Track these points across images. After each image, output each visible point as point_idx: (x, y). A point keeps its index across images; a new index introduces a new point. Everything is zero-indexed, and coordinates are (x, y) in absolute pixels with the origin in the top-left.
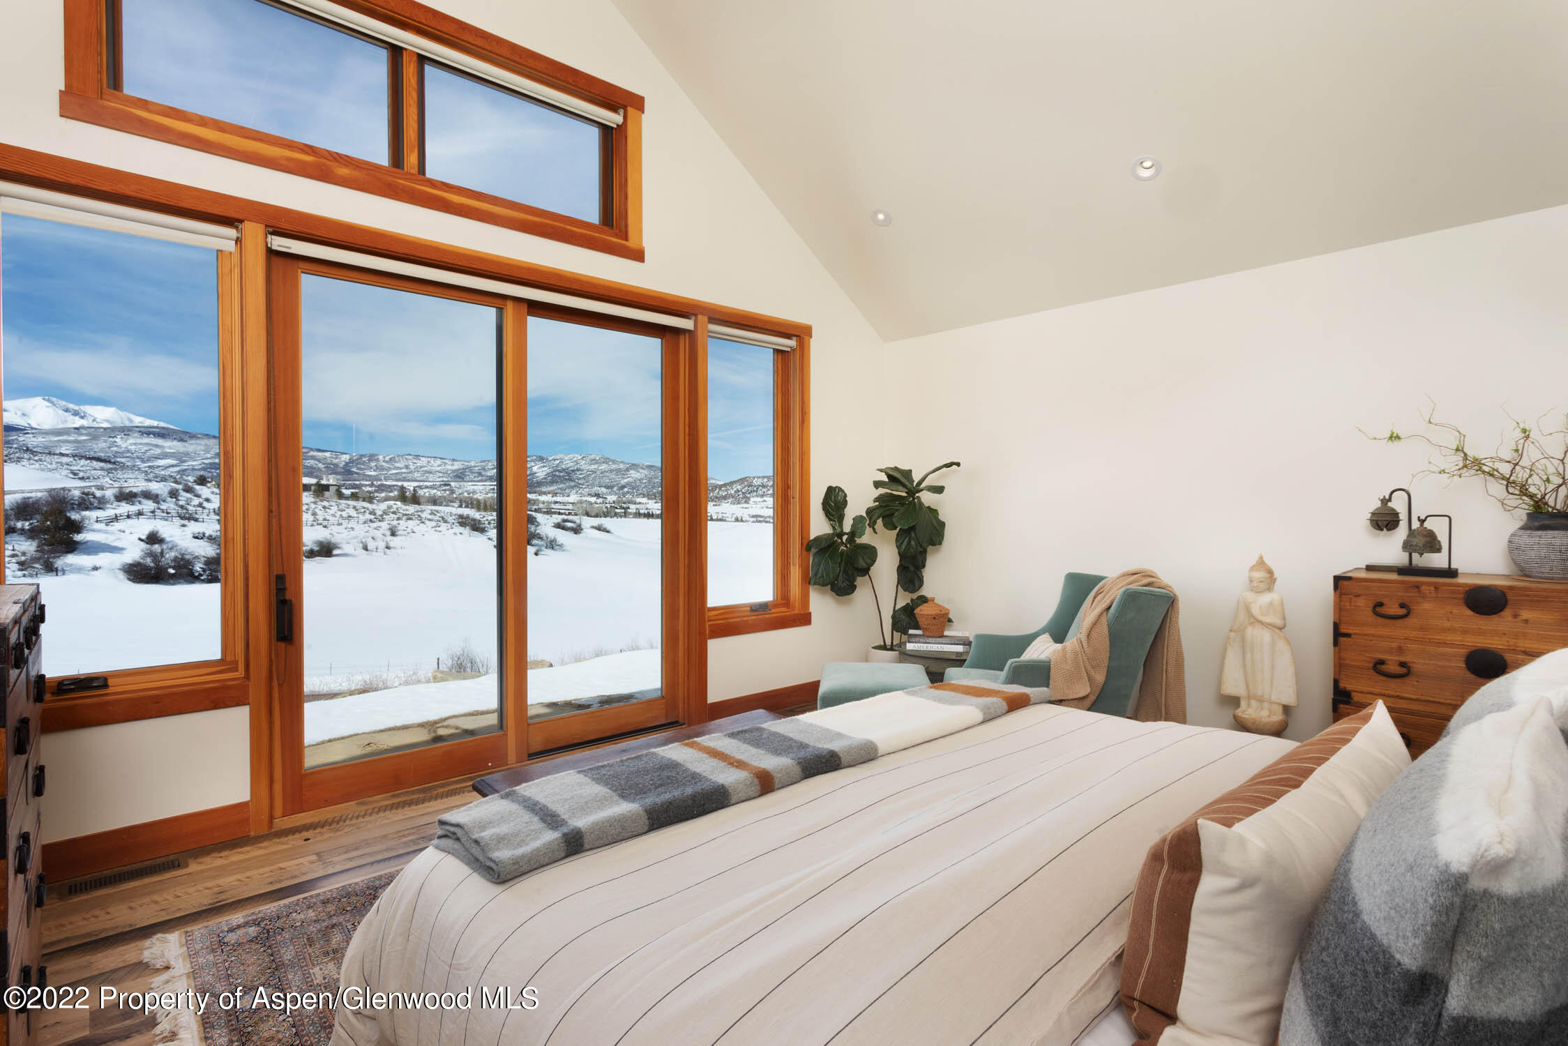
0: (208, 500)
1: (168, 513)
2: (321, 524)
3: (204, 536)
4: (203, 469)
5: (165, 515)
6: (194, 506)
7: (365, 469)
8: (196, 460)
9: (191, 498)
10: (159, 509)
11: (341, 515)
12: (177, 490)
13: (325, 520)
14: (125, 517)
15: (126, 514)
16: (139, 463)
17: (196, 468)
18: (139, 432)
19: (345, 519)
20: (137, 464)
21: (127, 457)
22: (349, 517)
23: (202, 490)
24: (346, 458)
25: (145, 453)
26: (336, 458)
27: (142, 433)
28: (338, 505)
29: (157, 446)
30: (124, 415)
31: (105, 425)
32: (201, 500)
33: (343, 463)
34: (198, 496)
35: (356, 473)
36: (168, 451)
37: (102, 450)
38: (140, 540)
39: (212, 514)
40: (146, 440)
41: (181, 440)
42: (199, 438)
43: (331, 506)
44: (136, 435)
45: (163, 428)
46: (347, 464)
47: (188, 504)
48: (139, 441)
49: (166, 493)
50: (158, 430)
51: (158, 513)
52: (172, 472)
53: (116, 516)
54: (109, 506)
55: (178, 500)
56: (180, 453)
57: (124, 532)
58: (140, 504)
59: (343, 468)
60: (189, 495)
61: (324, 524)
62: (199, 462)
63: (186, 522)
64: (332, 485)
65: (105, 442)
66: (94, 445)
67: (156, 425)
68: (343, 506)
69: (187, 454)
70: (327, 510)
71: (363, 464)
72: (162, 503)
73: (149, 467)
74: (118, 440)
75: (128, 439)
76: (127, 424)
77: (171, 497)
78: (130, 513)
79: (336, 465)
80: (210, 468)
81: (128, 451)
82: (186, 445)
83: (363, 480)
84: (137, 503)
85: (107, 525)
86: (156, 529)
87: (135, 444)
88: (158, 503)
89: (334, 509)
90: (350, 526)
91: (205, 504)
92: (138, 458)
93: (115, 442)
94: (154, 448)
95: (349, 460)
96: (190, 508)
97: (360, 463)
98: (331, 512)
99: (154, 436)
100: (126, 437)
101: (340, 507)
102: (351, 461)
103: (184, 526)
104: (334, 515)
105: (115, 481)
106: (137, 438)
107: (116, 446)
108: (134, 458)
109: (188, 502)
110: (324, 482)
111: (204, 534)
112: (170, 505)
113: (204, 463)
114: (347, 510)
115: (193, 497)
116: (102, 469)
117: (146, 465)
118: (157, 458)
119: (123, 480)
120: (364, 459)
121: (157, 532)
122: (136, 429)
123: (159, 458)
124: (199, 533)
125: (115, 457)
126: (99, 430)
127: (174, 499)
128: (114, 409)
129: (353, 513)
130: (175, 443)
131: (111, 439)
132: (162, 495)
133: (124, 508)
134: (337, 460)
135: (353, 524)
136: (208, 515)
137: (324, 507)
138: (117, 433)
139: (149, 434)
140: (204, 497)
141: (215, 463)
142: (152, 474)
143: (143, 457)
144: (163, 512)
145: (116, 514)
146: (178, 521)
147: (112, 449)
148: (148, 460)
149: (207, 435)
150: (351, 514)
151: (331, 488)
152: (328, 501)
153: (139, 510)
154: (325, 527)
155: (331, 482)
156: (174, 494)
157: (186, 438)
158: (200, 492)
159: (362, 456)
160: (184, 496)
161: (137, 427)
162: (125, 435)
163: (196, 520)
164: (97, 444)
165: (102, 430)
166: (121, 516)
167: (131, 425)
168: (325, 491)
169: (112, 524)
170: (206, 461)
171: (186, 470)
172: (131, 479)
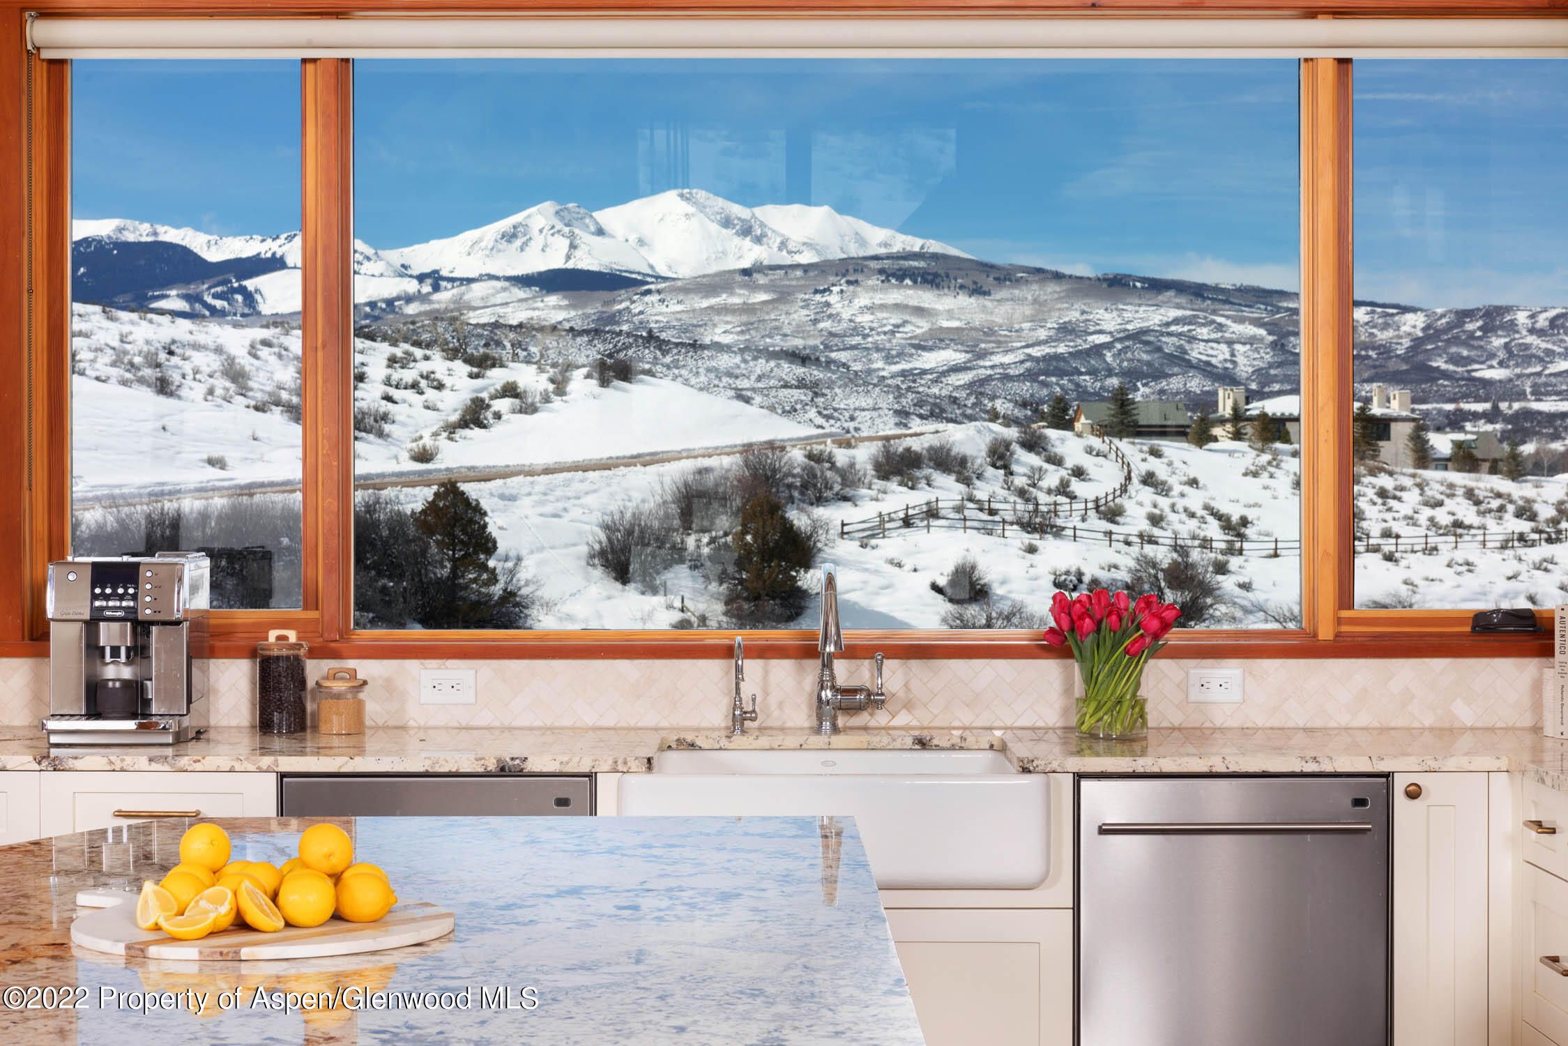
0: (1079, 473)
1: (992, 512)
2: (1376, 549)
3: (1080, 581)
4: (1030, 376)
5: (985, 516)
6: (1049, 492)
7: (1473, 361)
8: (1012, 350)
9: (1040, 469)
10: (971, 499)
11: (1431, 519)
12: (1007, 445)
13: (1387, 534)
14: (900, 523)
15: (902, 515)
16: (880, 364)
17: (1011, 372)
18: (881, 271)
19: (1445, 531)
20: (875, 366)
21: (853, 348)
22: (1458, 524)
23: (1063, 440)
24: (1413, 323)
25: (893, 333)
26: (1385, 326)
27: (886, 274)
28: (1420, 486)
29: (920, 311)
30: (850, 223)
31: (806, 258)
32: (1063, 473)
33: (1406, 343)
34: (1057, 461)
35: (1446, 375)
36: (946, 324)
37: (799, 331)
38: (936, 588)
39: (1092, 514)
40: (895, 295)
41: (977, 291)
42: (1018, 280)
43: (1402, 489)
44: (874, 281)
45: (935, 257)
46: (1417, 343)
47: (1034, 485)
48: (879, 298)
49: (984, 454)
50: (922, 264)
51: (971, 512)
52: (957, 388)
53: (882, 522)
54: (864, 491)
55: (1011, 474)
56: (972, 329)
57: (899, 565)
58: (929, 485)
59: (1404, 359)
60: (1034, 460)
61: (1386, 549)
62: (1019, 355)
63: (1034, 539)
64: (1396, 420)
65: (806, 307)
66: (783, 318)
67: (917, 249)
68: (1434, 491)
69: (989, 332)
70: (1392, 503)
71: (1465, 344)
72: (977, 483)
73: (904, 374)
74: (833, 299)
75: (855, 295)
76: (854, 251)
77: (994, 465)
78: (911, 512)
79: (1385, 350)
80: (1047, 374)
81: (856, 330)
82: (989, 304)
83: (1465, 397)
84: (923, 484)
85: (863, 546)
86: (970, 559)
87: (870, 309)
88: (966, 481)
89: (1412, 498)
90: (1460, 556)
91: (1076, 486)
92: (878, 350)
93: (828, 305)
94: (914, 319)
95: (1424, 329)
96: (1043, 498)
97: (1456, 341)
98: (1404, 509)
99: (915, 282)
100: (851, 288)
101: (1429, 492)
102: (1432, 333)
103: (1032, 550)
104: (1411, 520)
105: (828, 417)
106: (874, 289)
107: (830, 316)
108: (867, 349)
109: (1035, 477)
110: (1376, 410)
111: (1080, 575)
112: (991, 486)
113: (1030, 358)
114: (1450, 504)
115: (1046, 466)
116: (801, 384)
117: (896, 368)
118: (921, 346)
119: (847, 415)
120: (1470, 327)
121: (973, 568)
122: (874, 265)
123: (924, 348)
124: (1067, 573)
125: (828, 347)
126: (792, 274)
127: (1002, 472)
128: (826, 209)
129: (1468, 513)
130: (964, 300)
131: (818, 297)
132: (974, 458)
133: (898, 498)
134: (1390, 333)
135: (1468, 549)
136: (1084, 520)
137: (1383, 493)
138: (832, 279)
139: (901, 275)
140: (1069, 463)
141: (1057, 357)
142: (910, 396)
143: (888, 346)
144: (981, 510)
145: (880, 515)
146: (1017, 537)
147: (821, 325)
148: (899, 355)
149: (1039, 271)
150: (1460, 517)
151: (1395, 428)
152: (1391, 474)
153: (928, 503)
154: (1389, 558)
155: (1395, 408)
156: (1000, 456)
157: (987, 281)
158: (1059, 450)
159: (1464, 315)
160: (1025, 460)
161: (876, 258)
162: (849, 283)
163: (1058, 532)
164: (788, 313)
165: (799, 273)
166: (891, 520)
167: (862, 254)
168: (1381, 439)
169: (873, 542)
170: (1036, 352)
171: (989, 379)
172: (864, 410)
